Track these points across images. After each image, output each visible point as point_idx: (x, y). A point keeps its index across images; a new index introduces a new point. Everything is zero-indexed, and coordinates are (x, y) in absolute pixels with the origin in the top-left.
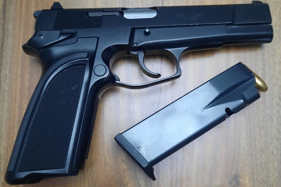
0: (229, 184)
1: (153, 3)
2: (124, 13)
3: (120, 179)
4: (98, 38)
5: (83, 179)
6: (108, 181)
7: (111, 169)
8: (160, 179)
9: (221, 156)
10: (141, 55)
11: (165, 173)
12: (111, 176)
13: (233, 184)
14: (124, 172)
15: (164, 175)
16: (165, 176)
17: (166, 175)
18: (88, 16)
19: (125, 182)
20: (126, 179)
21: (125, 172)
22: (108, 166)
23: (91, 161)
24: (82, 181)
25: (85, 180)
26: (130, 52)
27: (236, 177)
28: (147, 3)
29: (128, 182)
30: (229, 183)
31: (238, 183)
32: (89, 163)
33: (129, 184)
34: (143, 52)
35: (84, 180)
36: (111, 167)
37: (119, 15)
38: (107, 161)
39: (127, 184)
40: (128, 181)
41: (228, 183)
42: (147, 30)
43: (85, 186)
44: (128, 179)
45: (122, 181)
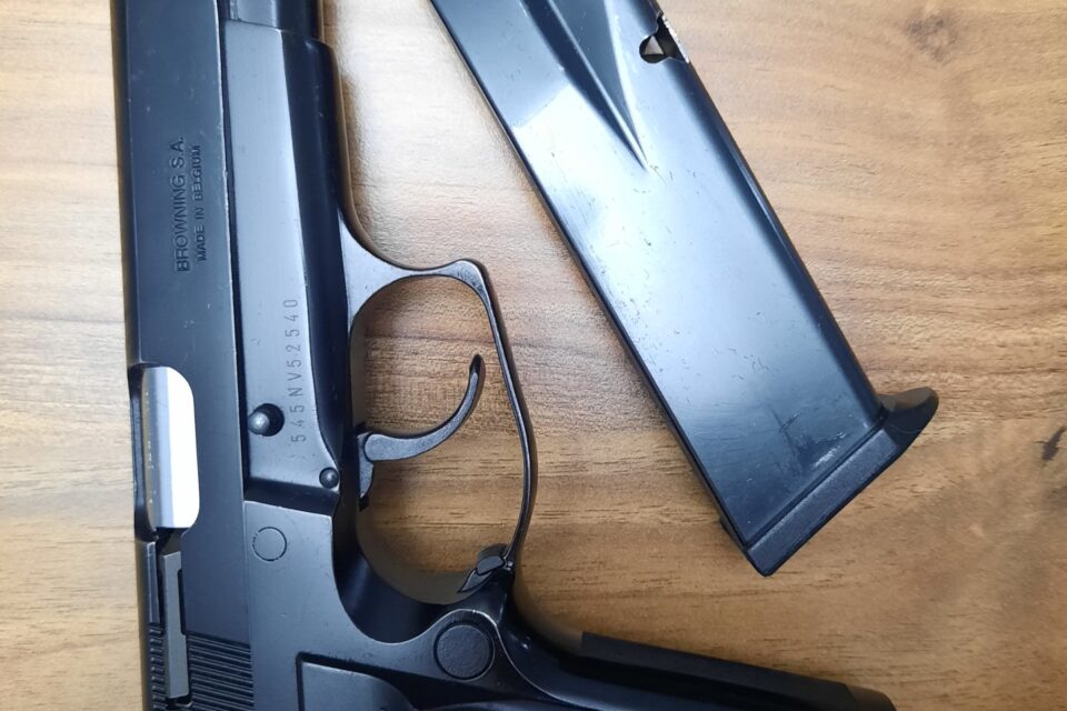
0: (945, 64)
1: (92, 366)
2: (166, 524)
3: (897, 524)
4: (305, 657)
5: (889, 675)
6: (903, 572)
7: (853, 561)
8: (907, 359)
9: (825, 86)
10: (379, 447)
11: (884, 338)
12: (885, 563)
13: (945, 43)
14: (870, 507)
15: (890, 339)
16: (896, 338)
17: (891, 332)
18: (184, 700)
19: (911, 505)
20: (897, 499)
21: (870, 503)
22: (840, 576)
23: (820, 645)
24: (895, 679)
25: (893, 667)
26: (362, 495)
27: (914, 31)
28: (98, 396)
29: (912, 491)
30: (939, 61)
31: (940, 24)
32: (825, 652)
33: (920, 489)
34: (361, 437)
35: (893, 672)
36: (849, 562)
37: (179, 553)
38: (823, 577)
39: (918, 496)
40: (905, 493)
41: (940, 65)
42: (260, 421)
43: (915, 666)
44: (896, 492)
45: (904, 515)
